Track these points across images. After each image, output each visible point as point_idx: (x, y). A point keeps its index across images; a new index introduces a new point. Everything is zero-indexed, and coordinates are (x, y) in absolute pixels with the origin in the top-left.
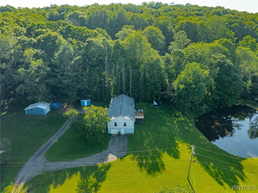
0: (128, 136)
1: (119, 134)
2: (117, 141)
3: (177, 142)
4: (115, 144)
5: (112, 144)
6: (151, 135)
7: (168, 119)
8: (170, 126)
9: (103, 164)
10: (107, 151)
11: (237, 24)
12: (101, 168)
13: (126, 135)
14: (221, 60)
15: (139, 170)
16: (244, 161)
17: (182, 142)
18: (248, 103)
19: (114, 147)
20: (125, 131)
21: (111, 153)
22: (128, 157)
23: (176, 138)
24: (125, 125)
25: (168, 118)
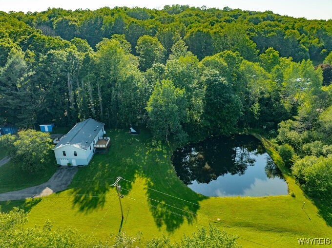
0: (80, 168)
1: (70, 165)
2: (64, 173)
3: (136, 176)
4: (59, 177)
5: (56, 177)
6: (107, 168)
7: (140, 150)
8: (138, 157)
9: (33, 199)
10: (46, 184)
11: (274, 33)
12: (29, 203)
13: (79, 167)
14: (211, 77)
15: (71, 206)
16: (204, 201)
17: (143, 176)
18: (255, 132)
19: (56, 180)
20: (76, 161)
21: (49, 187)
22: (66, 191)
23: (137, 171)
24: (76, 155)
25: (141, 148)
